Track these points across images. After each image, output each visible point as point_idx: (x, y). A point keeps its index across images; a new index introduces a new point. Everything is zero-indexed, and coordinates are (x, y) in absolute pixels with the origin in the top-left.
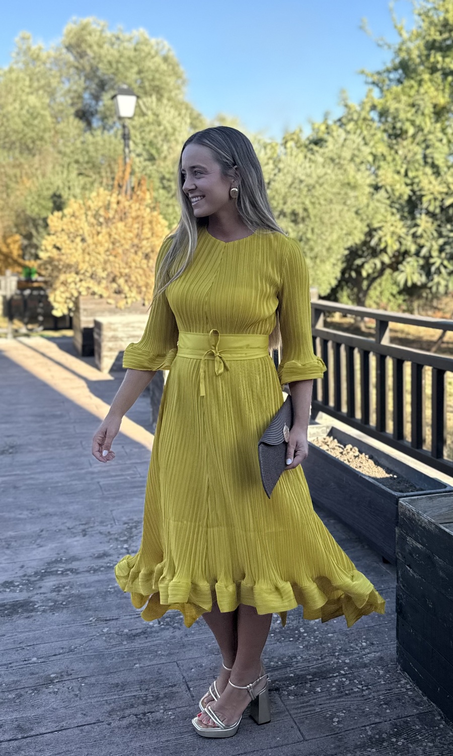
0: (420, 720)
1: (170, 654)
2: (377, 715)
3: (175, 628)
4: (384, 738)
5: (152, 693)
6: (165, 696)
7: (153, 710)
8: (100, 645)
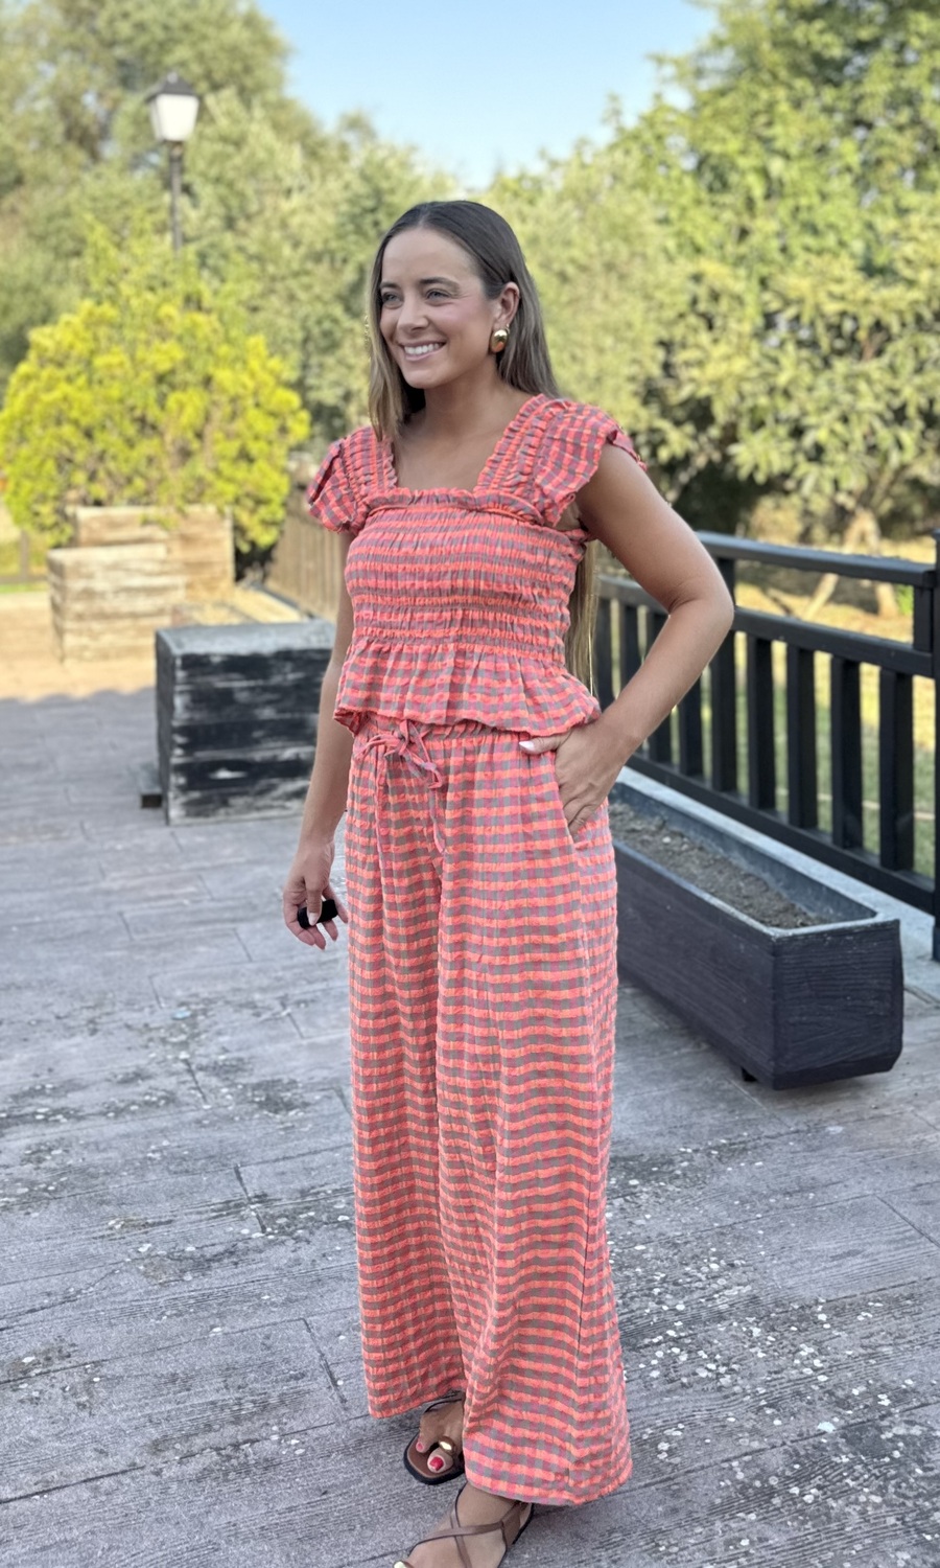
0: (849, 1442)
1: (289, 1301)
2: (754, 1432)
3: (298, 1239)
4: (772, 1487)
5: (252, 1395)
6: (282, 1402)
7: (256, 1436)
8: (132, 1285)
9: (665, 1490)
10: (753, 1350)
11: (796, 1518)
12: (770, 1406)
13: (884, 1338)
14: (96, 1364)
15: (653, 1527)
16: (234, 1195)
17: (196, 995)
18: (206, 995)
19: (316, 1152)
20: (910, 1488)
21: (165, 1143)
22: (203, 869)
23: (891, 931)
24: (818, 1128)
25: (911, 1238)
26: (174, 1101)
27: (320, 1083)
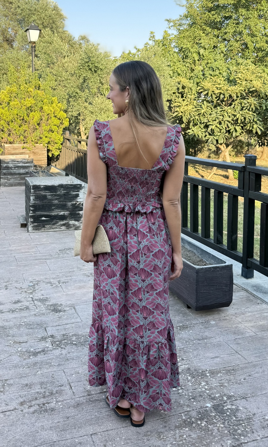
0: (215, 410)
1: (59, 365)
2: (188, 406)
3: (62, 348)
4: (193, 421)
5: (48, 390)
6: (57, 393)
7: (49, 402)
8: (16, 359)
9: (162, 421)
10: (188, 383)
11: (199, 430)
12: (193, 399)
13: (225, 381)
14: (6, 380)
15: (159, 431)
16: (45, 335)
17: (35, 279)
18: (38, 280)
19: (67, 324)
20: (232, 423)
21: (26, 320)
22: (38, 244)
23: (230, 267)
24: (208, 322)
25: (233, 353)
26: (28, 309)
27: (69, 305)
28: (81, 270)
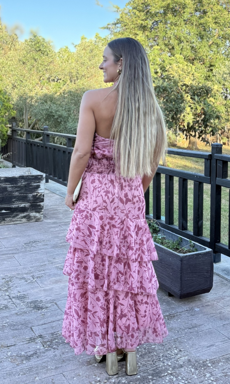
1: (56, 368)
3: (54, 349)
8: (8, 365)
10: (193, 376)
16: (32, 336)
17: (7, 276)
18: (10, 276)
19: (53, 322)
21: (8, 321)
24: (192, 309)
26: (7, 308)
27: (49, 301)
28: (52, 263)
